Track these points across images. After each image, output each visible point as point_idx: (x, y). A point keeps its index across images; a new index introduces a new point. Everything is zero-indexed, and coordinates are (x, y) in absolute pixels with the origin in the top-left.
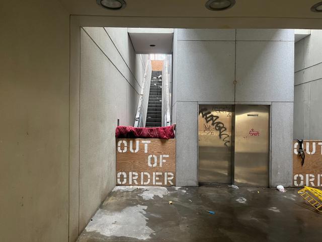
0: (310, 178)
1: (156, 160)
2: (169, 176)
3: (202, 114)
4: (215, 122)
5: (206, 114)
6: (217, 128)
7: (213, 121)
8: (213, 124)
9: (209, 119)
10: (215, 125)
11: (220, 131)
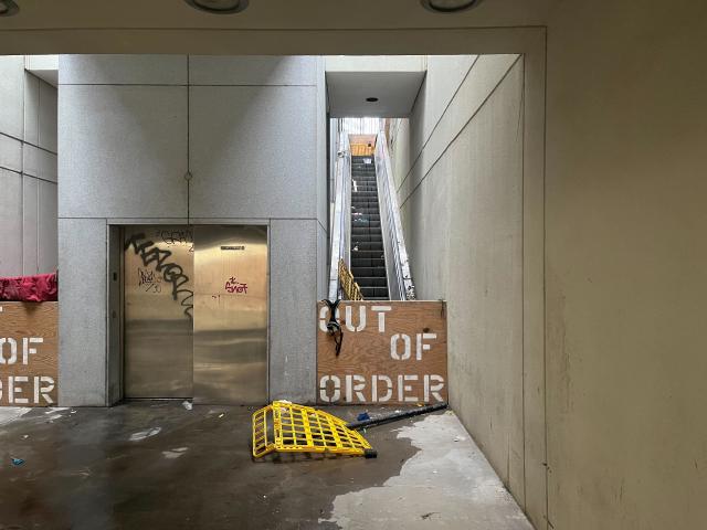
0: (355, 383)
1: (14, 350)
2: (44, 384)
3: (135, 245)
4: (164, 263)
5: (142, 247)
6: (168, 277)
7: (160, 262)
8: (159, 268)
9: (150, 257)
10: (163, 270)
11: (175, 283)
